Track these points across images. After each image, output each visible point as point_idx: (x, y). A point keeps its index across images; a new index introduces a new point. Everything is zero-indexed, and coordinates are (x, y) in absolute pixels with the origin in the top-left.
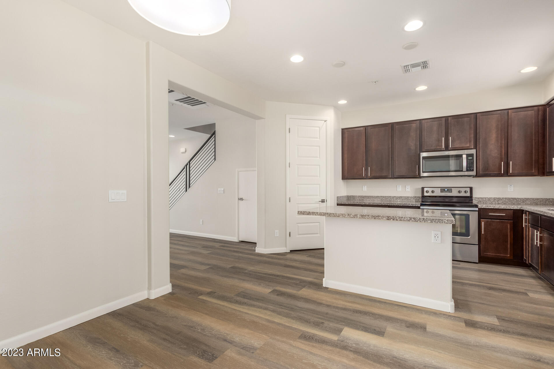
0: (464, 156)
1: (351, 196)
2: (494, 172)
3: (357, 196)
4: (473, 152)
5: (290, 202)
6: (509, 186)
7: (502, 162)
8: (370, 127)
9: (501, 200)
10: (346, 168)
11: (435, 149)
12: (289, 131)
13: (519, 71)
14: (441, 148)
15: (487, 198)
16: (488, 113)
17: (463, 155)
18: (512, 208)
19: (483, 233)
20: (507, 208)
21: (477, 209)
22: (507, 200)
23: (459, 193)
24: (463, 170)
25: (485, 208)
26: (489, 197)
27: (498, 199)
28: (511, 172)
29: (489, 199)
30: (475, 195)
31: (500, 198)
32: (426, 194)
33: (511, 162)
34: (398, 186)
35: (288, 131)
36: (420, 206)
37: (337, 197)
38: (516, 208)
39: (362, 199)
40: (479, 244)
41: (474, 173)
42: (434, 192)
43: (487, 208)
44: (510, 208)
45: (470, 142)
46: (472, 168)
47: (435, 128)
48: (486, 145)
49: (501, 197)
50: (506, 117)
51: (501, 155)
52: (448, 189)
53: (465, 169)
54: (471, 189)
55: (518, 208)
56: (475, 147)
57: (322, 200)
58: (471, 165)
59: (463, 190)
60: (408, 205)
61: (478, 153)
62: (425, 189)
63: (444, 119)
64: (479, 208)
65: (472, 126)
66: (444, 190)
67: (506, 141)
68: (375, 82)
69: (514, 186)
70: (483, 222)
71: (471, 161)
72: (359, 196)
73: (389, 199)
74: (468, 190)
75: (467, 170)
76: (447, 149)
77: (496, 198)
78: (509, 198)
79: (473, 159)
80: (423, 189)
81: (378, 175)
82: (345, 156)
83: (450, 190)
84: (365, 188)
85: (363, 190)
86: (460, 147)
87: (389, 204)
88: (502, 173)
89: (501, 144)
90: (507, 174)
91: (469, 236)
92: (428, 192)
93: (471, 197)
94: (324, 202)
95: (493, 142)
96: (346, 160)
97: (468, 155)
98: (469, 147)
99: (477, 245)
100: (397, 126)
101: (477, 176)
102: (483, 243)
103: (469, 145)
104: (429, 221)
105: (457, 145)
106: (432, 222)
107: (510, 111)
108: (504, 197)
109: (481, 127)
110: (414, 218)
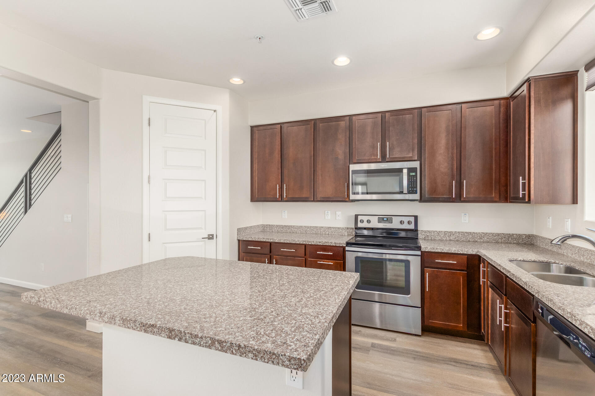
0: (405, 171)
1: (267, 225)
2: (443, 195)
3: (275, 225)
4: (416, 164)
5: (149, 241)
6: (463, 214)
7: (454, 181)
8: (287, 124)
9: (453, 235)
10: (256, 185)
11: (369, 159)
12: (149, 123)
13: (475, 37)
14: (376, 158)
15: (436, 232)
16: (435, 108)
17: (404, 169)
18: (465, 253)
19: (427, 290)
20: (459, 253)
21: (419, 253)
22: (460, 236)
23: (401, 224)
24: (403, 192)
25: (430, 251)
26: (438, 230)
27: (449, 233)
28: (465, 197)
29: (439, 233)
30: (420, 228)
31: (452, 232)
32: (360, 225)
33: (465, 181)
34: (326, 212)
35: (146, 122)
36: (345, 246)
37: (238, 230)
38: (471, 253)
39: (281, 229)
40: (422, 307)
41: (417, 196)
42: (370, 222)
43: (433, 251)
44: (463, 253)
45: (413, 150)
46: (415, 189)
47: (369, 129)
48: (433, 154)
49: (453, 230)
50: (459, 115)
51: (452, 169)
52: (387, 219)
53: (405, 191)
54: (416, 217)
55: (474, 253)
56: (420, 159)
57: (208, 235)
58: (414, 184)
59: (406, 219)
60: (329, 244)
61: (423, 166)
62: (360, 218)
63: (380, 115)
64: (422, 250)
65: (416, 126)
66: (383, 220)
67: (459, 149)
68: (260, 38)
69: (469, 214)
70: (427, 273)
71: (414, 179)
72: (277, 226)
73: (315, 230)
74: (412, 219)
75: (409, 192)
76: (384, 159)
77: (448, 232)
78: (463, 232)
79: (416, 175)
80: (356, 216)
81: (297, 196)
82: (254, 166)
83: (389, 219)
84: (285, 215)
85: (283, 217)
86: (400, 158)
87: (305, 241)
88: (454, 197)
89: (452, 154)
90: (459, 199)
91: (409, 295)
92: (362, 222)
93: (416, 230)
94: (212, 238)
95: (442, 152)
96: (256, 173)
97: (410, 170)
98: (411, 157)
99: (420, 308)
100: (321, 124)
101: (422, 200)
102: (427, 305)
103: (411, 154)
104: (250, 355)
105: (397, 155)
106: (256, 360)
107: (463, 105)
108: (457, 231)
109: (427, 130)
110: (220, 342)
